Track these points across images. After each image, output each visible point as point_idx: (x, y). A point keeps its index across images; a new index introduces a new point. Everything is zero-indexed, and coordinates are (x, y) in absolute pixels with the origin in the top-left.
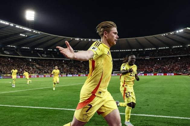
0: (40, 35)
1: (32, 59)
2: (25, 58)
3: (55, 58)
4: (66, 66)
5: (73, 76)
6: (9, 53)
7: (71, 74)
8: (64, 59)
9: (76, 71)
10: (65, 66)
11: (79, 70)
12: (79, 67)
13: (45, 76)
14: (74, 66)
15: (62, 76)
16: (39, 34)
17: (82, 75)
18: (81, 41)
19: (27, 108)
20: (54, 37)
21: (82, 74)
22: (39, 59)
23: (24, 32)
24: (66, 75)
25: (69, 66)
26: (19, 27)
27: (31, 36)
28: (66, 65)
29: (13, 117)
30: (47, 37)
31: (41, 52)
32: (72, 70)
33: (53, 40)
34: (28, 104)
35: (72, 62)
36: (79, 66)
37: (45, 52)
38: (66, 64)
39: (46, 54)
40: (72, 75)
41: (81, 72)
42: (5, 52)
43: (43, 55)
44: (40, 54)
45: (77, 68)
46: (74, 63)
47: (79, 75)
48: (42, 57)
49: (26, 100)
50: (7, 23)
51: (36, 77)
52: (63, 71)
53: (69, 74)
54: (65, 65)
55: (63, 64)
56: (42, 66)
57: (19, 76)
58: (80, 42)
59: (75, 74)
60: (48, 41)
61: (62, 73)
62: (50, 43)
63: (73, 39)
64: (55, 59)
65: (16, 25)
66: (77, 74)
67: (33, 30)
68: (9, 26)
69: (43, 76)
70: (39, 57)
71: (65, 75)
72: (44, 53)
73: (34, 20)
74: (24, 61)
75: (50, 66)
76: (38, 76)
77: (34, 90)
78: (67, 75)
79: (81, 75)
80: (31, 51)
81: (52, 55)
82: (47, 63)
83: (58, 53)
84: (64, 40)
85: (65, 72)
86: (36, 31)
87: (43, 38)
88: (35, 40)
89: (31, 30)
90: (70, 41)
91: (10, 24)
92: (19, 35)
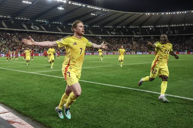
0: (109, 13)
1: (102, 37)
2: (95, 37)
3: (124, 35)
5: (143, 53)
8: (133, 36)
9: (146, 49)
10: (134, 43)
13: (114, 54)
14: (144, 43)
15: (131, 53)
16: (108, 12)
18: (153, 15)
19: (100, 84)
20: (124, 14)
21: (153, 51)
22: (108, 37)
23: (95, 11)
25: (138, 43)
26: (90, 7)
27: (101, 14)
28: (135, 42)
29: (89, 93)
30: (116, 14)
32: (142, 47)
33: (122, 17)
34: (101, 81)
37: (114, 30)
39: (114, 32)
40: (141, 53)
43: (112, 33)
44: (109, 32)
46: (144, 40)
47: (150, 53)
48: (111, 35)
50: (80, 5)
51: (106, 54)
52: (132, 48)
53: (139, 51)
55: (132, 41)
56: (111, 43)
57: (91, 53)
58: (151, 16)
59: (145, 52)
60: (117, 18)
61: (131, 50)
62: (118, 20)
63: (143, 14)
64: (124, 37)
65: (87, 6)
67: (102, 8)
68: (81, 7)
69: (112, 53)
70: (109, 35)
71: (134, 53)
72: (112, 31)
74: (95, 40)
75: (118, 43)
76: (107, 54)
77: (105, 68)
78: (136, 52)
79: (152, 53)
80: (101, 29)
81: (121, 32)
82: (116, 41)
83: (127, 30)
84: (134, 16)
85: (134, 50)
86: (105, 10)
87: (112, 15)
88: (105, 18)
89: (100, 9)
90: (140, 17)
91: (82, 5)
92: (90, 15)
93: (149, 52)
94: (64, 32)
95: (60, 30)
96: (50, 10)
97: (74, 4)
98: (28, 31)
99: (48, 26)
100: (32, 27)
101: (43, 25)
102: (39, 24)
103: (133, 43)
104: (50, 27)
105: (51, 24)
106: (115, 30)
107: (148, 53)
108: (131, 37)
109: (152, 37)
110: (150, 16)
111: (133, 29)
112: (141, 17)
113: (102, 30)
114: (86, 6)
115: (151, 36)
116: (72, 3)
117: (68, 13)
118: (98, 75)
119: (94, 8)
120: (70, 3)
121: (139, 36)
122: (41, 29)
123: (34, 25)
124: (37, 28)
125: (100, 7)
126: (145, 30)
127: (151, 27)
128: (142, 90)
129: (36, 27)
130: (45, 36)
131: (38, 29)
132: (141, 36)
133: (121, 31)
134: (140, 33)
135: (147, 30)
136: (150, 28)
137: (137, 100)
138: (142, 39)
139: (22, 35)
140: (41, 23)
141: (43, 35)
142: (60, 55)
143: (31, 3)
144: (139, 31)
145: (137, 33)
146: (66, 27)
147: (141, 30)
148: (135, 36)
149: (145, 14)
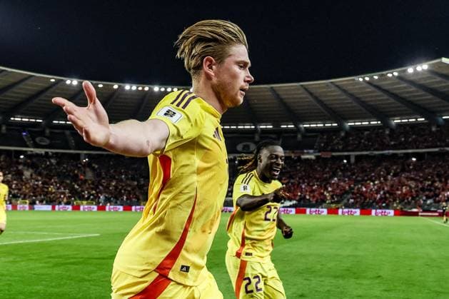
4: (31, 175)
5: (54, 208)
7: (48, 203)
8: (24, 149)
9: (64, 193)
10: (27, 174)
11: (76, 190)
12: (75, 178)
14: (59, 176)
15: (15, 207)
17: (84, 205)
21: (85, 202)
24: (30, 204)
25: (40, 174)
28: (31, 170)
32: (52, 189)
35: (53, 161)
36: (77, 176)
38: (32, 166)
40: (49, 207)
41: (82, 198)
45: (68, 182)
46: (58, 164)
47: (76, 208)
52: (20, 190)
53: (41, 202)
54: (27, 170)
55: (20, 167)
59: (60, 203)
61: (15, 196)
63: (58, 82)
66: (68, 203)
71: (27, 206)
78: (32, 204)
79: (82, 207)
83: (4, 128)
84: (27, 82)
85: (25, 195)
90: (47, 89)
93: (73, 205)
103: (22, 174)
107: (70, 207)
108: (16, 151)
109: (82, 157)
110: (78, 89)
111: (23, 126)
112: (52, 89)
115: (79, 155)
121: (42, 151)
126: (64, 133)
132: (50, 151)
134: (47, 142)
135: (68, 132)
144: (42, 134)
145: (38, 140)
147: (51, 133)
148: (32, 149)
149: (62, 80)
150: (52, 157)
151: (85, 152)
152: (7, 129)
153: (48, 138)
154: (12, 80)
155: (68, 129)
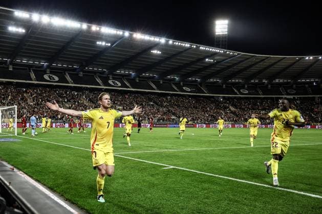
0: (237, 58)
1: (224, 98)
2: (213, 97)
3: (263, 95)
6: (189, 90)
8: (281, 96)
11: (313, 117)
12: (312, 111)
13: (245, 126)
16: (235, 56)
18: (319, 60)
19: (224, 178)
20: (264, 58)
21: (319, 124)
22: (235, 98)
23: (212, 55)
26: (205, 48)
27: (224, 60)
30: (249, 60)
31: (239, 86)
33: (261, 63)
34: (225, 173)
37: (246, 86)
39: (247, 89)
41: (317, 121)
42: (184, 88)
43: (241, 91)
44: (237, 90)
45: (308, 112)
46: (301, 103)
48: (241, 95)
49: (220, 165)
50: (187, 45)
51: (230, 127)
56: (240, 109)
57: (205, 125)
60: (251, 66)
62: (254, 69)
63: (300, 59)
64: (264, 98)
65: (200, 46)
66: (308, 125)
67: (226, 50)
68: (190, 48)
69: (242, 125)
70: (236, 94)
72: (243, 87)
73: (227, 33)
74: (212, 102)
75: (254, 109)
76: (233, 126)
77: (231, 150)
79: (317, 127)
81: (258, 90)
82: (249, 104)
83: (269, 86)
84: (283, 61)
86: (230, 52)
87: (243, 61)
88: (229, 67)
89: (222, 52)
90: (294, 63)
91: (191, 45)
92: (204, 61)
93: (311, 125)
94: (160, 90)
95: (154, 86)
96: (138, 54)
97: (177, 43)
98: (103, 88)
99: (134, 79)
100: (110, 82)
101: (126, 79)
102: (120, 78)
104: (138, 81)
105: (139, 77)
106: (248, 87)
108: (276, 97)
109: (316, 99)
110: (314, 61)
111: (280, 84)
112: (297, 63)
113: (224, 86)
114: (198, 47)
115: (315, 97)
116: (175, 43)
117: (167, 59)
118: (220, 162)
119: (211, 49)
120: (171, 42)
121: (292, 97)
122: (124, 85)
123: (114, 78)
124: (118, 83)
125: (222, 48)
126: (304, 86)
127: (315, 81)
128: (302, 193)
129: (116, 82)
130: (130, 96)
131: (120, 84)
132: (296, 96)
133: (259, 88)
134: (294, 92)
135: (307, 86)
136: (313, 82)
137: (295, 209)
138: (298, 102)
139: (95, 94)
140: (123, 76)
141: (127, 94)
142: (154, 127)
143: (109, 45)
144: (291, 87)
145: (288, 91)
146: (163, 82)
147: (296, 87)
148: (285, 96)
149: (303, 58)
150: (297, 100)
151: (318, 96)
152: (271, 87)
153: (295, 90)
154: (273, 62)
155: (307, 84)
